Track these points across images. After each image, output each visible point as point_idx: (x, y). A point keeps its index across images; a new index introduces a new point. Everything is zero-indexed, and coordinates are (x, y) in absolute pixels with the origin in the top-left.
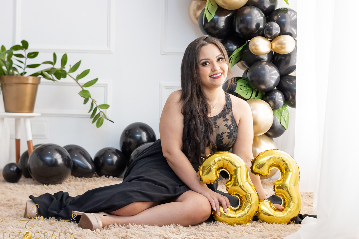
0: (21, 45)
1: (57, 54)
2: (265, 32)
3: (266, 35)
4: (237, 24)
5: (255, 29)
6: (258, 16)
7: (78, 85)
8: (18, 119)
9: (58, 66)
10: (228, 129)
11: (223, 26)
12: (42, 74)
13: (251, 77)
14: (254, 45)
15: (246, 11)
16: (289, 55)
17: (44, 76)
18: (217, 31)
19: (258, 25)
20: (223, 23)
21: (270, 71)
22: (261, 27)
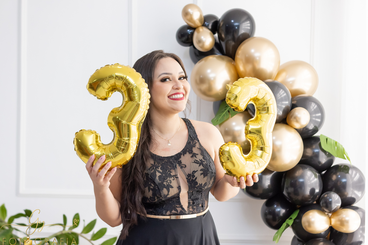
0: (24, 213)
3: (323, 208)
6: (312, 179)
10: (200, 165)
14: (309, 222)
15: (297, 173)
16: (352, 234)
19: (313, 191)
22: (317, 191)
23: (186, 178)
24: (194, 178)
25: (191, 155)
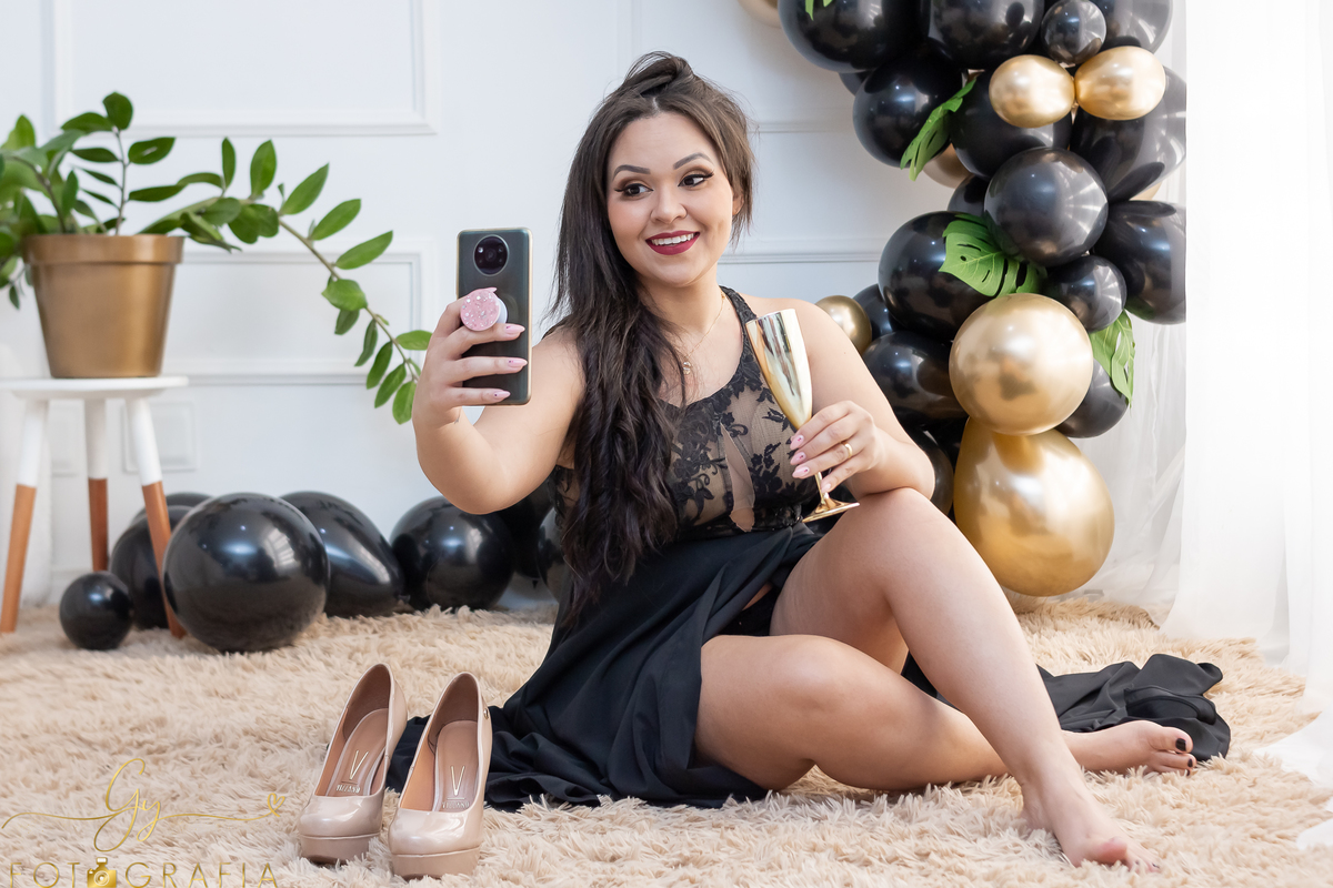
0: (102, 111)
1: (235, 143)
2: (1051, 37)
3: (1053, 48)
4: (933, 9)
5: (1003, 27)
7: (317, 260)
8: (94, 404)
9: (240, 188)
10: (784, 427)
11: (877, 20)
12: (185, 221)
13: (1001, 210)
14: (1012, 89)
17: (195, 232)
18: (853, 40)
19: (1015, 12)
20: (875, 9)
21: (1076, 186)
22: (1027, 18)
23: (749, 469)
24: (772, 467)
25: (758, 394)
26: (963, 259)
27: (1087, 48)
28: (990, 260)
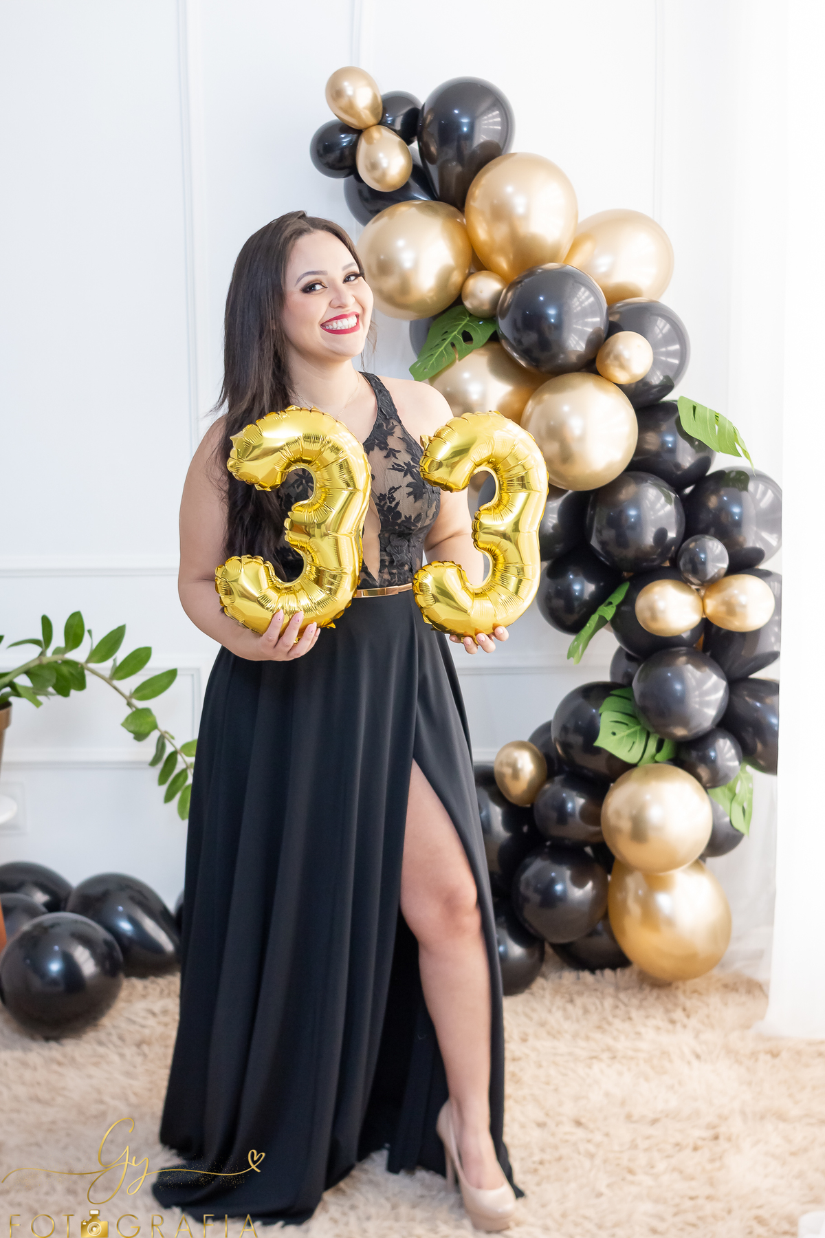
2: (684, 565)
4: (595, 525)
5: (651, 547)
6: (658, 506)
7: (117, 693)
10: (405, 475)
11: (554, 527)
15: (624, 492)
16: (755, 635)
19: (662, 534)
20: (553, 518)
21: (701, 683)
22: (671, 536)
23: (376, 504)
24: (394, 503)
25: (384, 453)
26: (614, 734)
27: (714, 576)
28: (634, 733)
